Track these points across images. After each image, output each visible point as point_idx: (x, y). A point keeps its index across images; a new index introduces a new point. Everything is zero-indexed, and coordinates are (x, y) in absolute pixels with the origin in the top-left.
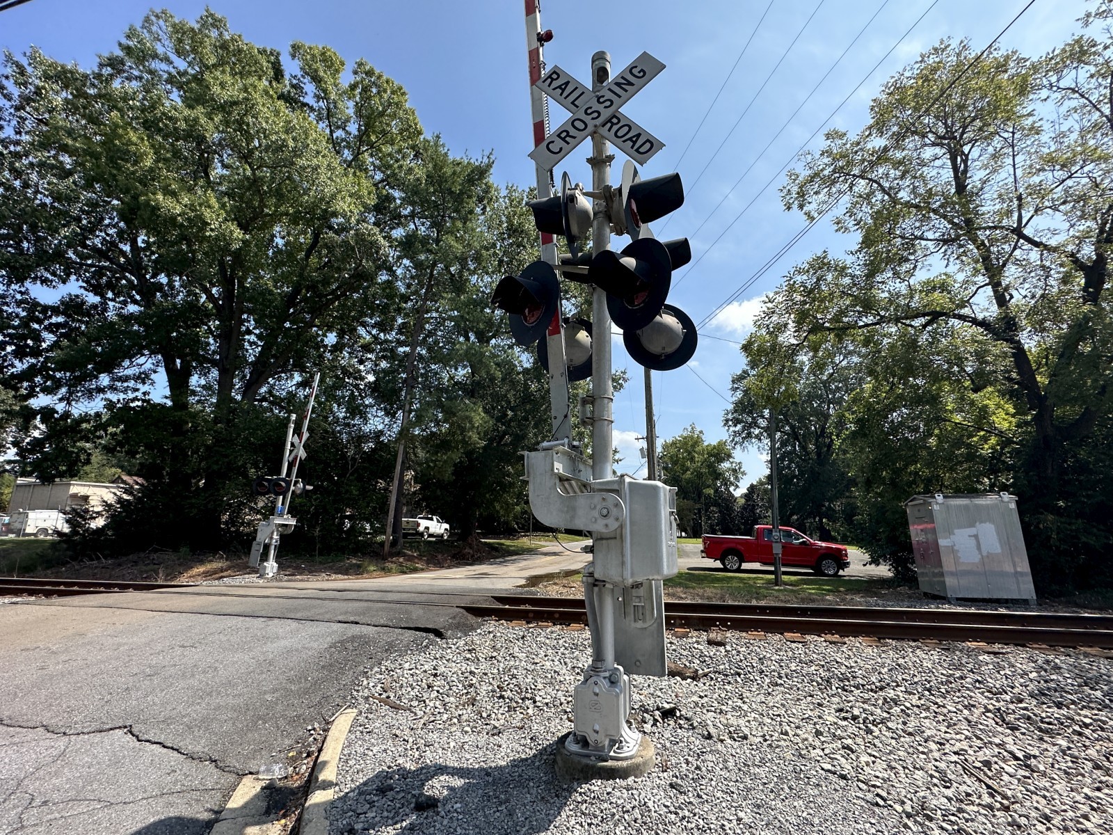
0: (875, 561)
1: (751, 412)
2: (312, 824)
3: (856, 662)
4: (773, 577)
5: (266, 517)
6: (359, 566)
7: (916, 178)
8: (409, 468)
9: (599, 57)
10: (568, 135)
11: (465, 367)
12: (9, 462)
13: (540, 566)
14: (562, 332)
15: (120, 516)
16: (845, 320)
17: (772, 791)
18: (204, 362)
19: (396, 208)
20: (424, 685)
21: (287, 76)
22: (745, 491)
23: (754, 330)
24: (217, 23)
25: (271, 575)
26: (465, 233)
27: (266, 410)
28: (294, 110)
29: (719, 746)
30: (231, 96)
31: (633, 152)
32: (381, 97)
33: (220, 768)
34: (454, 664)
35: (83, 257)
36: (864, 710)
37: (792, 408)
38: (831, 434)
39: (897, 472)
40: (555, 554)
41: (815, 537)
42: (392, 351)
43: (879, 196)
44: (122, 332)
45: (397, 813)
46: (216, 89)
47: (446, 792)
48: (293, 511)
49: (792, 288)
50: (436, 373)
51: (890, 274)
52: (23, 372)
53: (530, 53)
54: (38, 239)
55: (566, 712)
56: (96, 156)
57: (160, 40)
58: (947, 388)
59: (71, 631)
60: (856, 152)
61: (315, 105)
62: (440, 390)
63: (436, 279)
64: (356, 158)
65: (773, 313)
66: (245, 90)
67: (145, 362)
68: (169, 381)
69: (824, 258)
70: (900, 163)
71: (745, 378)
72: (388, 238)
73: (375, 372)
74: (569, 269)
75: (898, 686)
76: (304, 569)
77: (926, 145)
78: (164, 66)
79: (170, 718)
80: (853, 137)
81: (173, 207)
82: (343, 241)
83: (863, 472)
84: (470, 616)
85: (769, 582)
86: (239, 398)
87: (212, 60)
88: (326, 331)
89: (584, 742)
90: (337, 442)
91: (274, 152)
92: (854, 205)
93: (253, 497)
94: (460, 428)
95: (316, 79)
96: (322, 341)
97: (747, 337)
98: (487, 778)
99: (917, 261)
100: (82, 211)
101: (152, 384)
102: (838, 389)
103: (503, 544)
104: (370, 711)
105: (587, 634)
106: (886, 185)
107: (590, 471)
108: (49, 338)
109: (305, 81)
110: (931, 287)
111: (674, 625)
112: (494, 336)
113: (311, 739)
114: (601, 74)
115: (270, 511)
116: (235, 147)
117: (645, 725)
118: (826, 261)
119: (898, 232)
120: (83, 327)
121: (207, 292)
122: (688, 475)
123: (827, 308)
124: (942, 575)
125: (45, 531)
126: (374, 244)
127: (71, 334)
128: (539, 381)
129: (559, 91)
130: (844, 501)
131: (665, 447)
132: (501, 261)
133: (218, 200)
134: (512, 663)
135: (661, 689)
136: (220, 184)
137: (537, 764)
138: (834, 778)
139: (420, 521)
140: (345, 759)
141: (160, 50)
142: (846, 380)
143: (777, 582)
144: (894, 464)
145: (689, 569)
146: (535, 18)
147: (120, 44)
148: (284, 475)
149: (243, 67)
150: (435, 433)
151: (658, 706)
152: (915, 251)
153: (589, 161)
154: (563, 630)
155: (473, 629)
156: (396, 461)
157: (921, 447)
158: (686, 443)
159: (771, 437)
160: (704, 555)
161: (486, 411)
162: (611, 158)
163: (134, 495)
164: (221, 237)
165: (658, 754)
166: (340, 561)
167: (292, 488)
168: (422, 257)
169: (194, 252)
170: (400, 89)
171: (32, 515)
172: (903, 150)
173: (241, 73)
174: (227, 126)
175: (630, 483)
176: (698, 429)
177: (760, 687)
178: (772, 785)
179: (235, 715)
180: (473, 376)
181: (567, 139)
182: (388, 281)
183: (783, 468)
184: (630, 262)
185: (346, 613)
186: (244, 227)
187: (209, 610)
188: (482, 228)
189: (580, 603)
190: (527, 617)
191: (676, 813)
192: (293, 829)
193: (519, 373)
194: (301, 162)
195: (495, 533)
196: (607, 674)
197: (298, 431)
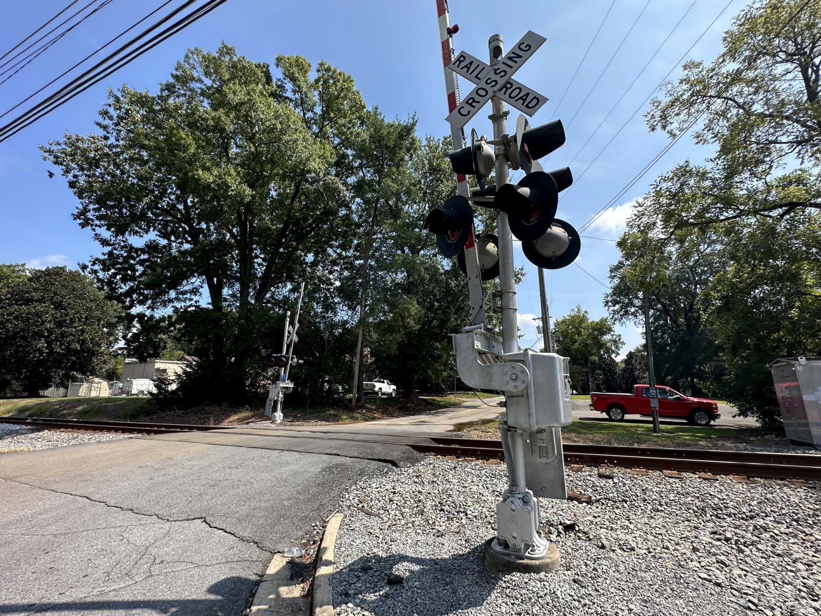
0: (743, 413)
1: (627, 295)
2: (321, 588)
3: (728, 495)
4: (652, 425)
5: (274, 382)
6: (336, 416)
7: (769, 91)
8: (366, 346)
9: (494, 39)
10: (474, 101)
11: (402, 272)
12: (120, 349)
13: (463, 416)
14: (476, 245)
15: (186, 382)
16: (707, 215)
17: (657, 591)
18: (231, 279)
19: (349, 163)
20: (387, 499)
21: (274, 80)
22: (625, 357)
23: (627, 230)
24: (229, 51)
25: (279, 421)
26: (398, 174)
27: (270, 309)
28: (279, 102)
29: (611, 554)
30: (240, 99)
31: (524, 107)
32: (336, 86)
33: (260, 548)
34: (406, 486)
35: (157, 215)
36: (736, 534)
37: (662, 290)
38: (699, 309)
39: (761, 339)
40: (474, 407)
41: (688, 393)
42: (351, 263)
43: (734, 111)
44: (182, 262)
45: (376, 585)
46: (231, 96)
47: (408, 574)
48: (291, 378)
49: (658, 194)
50: (382, 278)
51: (747, 175)
52: (127, 291)
53: (443, 43)
54: (132, 206)
55: (490, 523)
56: (161, 149)
57: (195, 68)
58: (806, 267)
59: (164, 457)
60: (712, 77)
61: (293, 98)
62: (386, 289)
63: (379, 210)
64: (321, 130)
65: (643, 215)
66: (249, 94)
67: (196, 281)
68: (211, 292)
69: (686, 166)
70: (753, 80)
71: (620, 268)
72: (345, 184)
73: (340, 279)
74: (478, 199)
75: (767, 516)
76: (300, 417)
77: (777, 62)
78: (198, 85)
79: (227, 513)
80: (708, 65)
81: (207, 177)
82: (315, 189)
83: (729, 340)
84: (415, 452)
85: (648, 429)
86: (253, 301)
87: (227, 77)
88: (307, 253)
89: (506, 545)
90: (317, 329)
91: (269, 132)
92: (711, 121)
93: (264, 369)
94: (401, 316)
95: (293, 79)
96: (304, 259)
97: (622, 235)
98: (436, 566)
99: (772, 162)
100: (155, 185)
101: (200, 295)
102: (703, 272)
103: (435, 400)
104: (352, 516)
105: (504, 466)
106: (741, 101)
107: (501, 347)
108: (140, 269)
109: (286, 81)
110: (786, 182)
111: (570, 462)
112: (422, 248)
113: (315, 532)
114: (496, 51)
115: (276, 378)
116: (243, 132)
117: (551, 536)
118: (688, 169)
119: (753, 139)
120: (159, 260)
121: (230, 231)
122: (576, 346)
123: (690, 207)
124: (807, 425)
125: (142, 392)
126: (336, 189)
127: (152, 266)
128: (457, 279)
129: (466, 69)
130: (713, 364)
131: (557, 324)
132: (425, 193)
133: (235, 170)
134: (448, 486)
135: (562, 510)
136: (235, 159)
137: (471, 558)
138: (710, 586)
139: (375, 383)
140: (338, 547)
141: (196, 75)
142: (710, 264)
143: (655, 430)
144: (759, 332)
145: (580, 419)
146: (445, 17)
147: (172, 75)
148: (284, 353)
149: (247, 79)
150: (383, 321)
151: (561, 522)
152: (770, 153)
153: (490, 117)
154: (484, 463)
155: (418, 461)
156: (357, 342)
157: (783, 318)
158: (574, 321)
159: (645, 314)
160: (592, 408)
161: (419, 303)
162: (506, 113)
163: (193, 369)
164: (238, 194)
165: (562, 557)
166: (324, 412)
167: (290, 362)
168: (369, 195)
169: (222, 206)
170: (349, 78)
171: (135, 382)
172: (756, 69)
173: (245, 82)
174: (239, 119)
175: (532, 355)
176: (583, 310)
177: (644, 512)
178: (657, 586)
179: (266, 514)
180: (409, 278)
181: (473, 104)
182: (346, 215)
183: (657, 338)
184: (525, 191)
185: (331, 448)
186: (251, 186)
187: (245, 444)
188: (411, 170)
189: (497, 444)
190: (457, 453)
191: (579, 601)
192: (309, 590)
193: (441, 274)
194: (286, 138)
195: (430, 393)
196: (521, 496)
197: (292, 323)
